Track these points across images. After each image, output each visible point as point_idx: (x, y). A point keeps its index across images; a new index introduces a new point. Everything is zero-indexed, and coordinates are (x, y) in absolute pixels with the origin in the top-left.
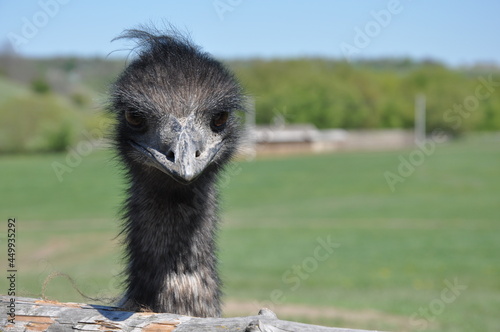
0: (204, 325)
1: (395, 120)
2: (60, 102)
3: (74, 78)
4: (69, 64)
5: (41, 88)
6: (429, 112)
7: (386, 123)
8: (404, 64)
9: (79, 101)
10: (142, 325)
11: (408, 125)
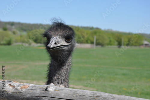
0: (36, 87)
1: (89, 42)
2: (10, 33)
3: (13, 27)
4: (12, 24)
5: (5, 29)
6: (97, 40)
7: (87, 42)
8: (92, 28)
9: (14, 33)
10: (20, 86)
11: (92, 43)
